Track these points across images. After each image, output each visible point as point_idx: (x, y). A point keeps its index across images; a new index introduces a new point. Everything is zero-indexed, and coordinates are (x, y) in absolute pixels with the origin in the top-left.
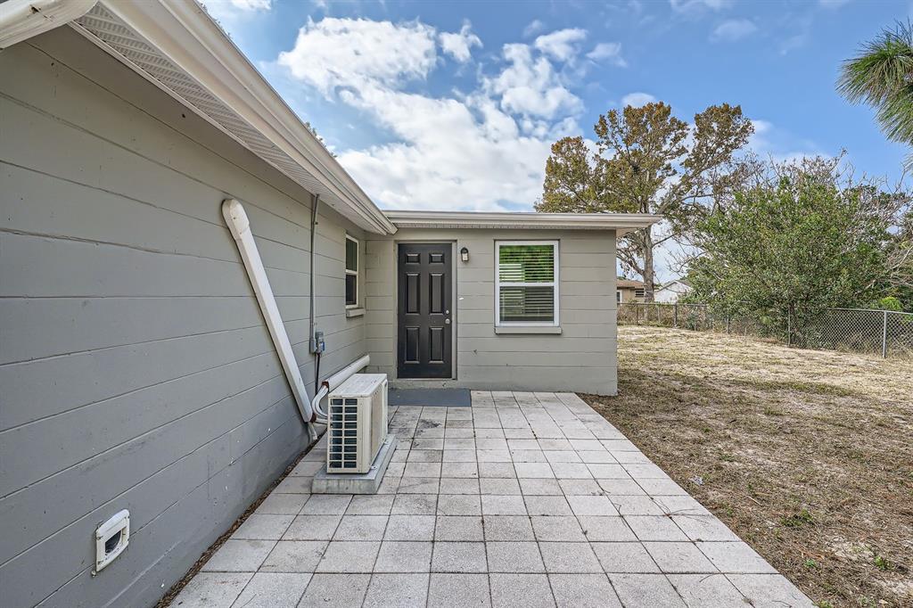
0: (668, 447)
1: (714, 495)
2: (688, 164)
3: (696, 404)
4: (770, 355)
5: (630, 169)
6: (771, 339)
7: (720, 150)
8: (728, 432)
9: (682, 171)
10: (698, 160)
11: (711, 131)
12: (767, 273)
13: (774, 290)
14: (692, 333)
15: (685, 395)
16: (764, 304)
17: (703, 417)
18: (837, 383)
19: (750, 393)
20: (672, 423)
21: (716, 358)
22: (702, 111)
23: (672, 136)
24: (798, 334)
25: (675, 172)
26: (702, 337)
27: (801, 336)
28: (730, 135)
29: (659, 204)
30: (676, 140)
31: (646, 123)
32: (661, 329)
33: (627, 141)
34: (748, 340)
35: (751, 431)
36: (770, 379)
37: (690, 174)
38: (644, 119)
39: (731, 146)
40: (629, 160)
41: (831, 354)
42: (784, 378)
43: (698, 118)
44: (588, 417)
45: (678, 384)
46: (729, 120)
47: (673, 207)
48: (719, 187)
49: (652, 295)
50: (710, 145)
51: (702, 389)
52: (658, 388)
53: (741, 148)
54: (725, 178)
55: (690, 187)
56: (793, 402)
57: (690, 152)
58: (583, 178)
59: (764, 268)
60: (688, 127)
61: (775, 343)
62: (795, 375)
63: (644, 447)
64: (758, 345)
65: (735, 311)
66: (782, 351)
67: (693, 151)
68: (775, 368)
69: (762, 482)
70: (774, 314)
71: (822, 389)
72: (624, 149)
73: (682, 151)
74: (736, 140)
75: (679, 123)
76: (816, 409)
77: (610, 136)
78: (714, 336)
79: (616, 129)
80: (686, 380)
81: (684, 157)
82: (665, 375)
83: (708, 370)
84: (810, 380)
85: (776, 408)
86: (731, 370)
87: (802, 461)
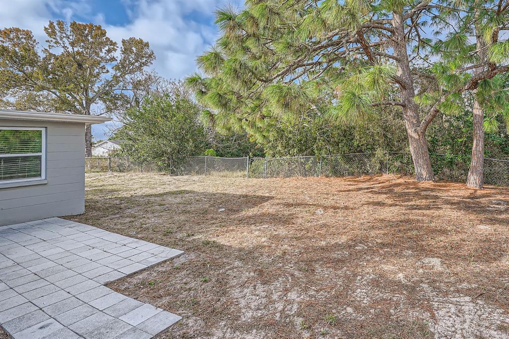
0: (119, 227)
1: (139, 236)
2: (117, 68)
3: (128, 208)
4: (161, 181)
5: (76, 65)
6: (163, 173)
7: (137, 64)
8: (144, 216)
9: (112, 72)
10: (124, 67)
11: (132, 52)
12: (160, 140)
13: (164, 149)
14: (121, 174)
15: (122, 206)
16: (159, 155)
17: (132, 212)
18: (187, 189)
19: (152, 199)
20: (118, 218)
21: (136, 186)
22: (127, 38)
23: (107, 48)
24: (175, 169)
25: (108, 71)
26: (126, 176)
27: (176, 170)
28: (143, 57)
29: (96, 90)
30: (109, 51)
31: (87, 35)
32: (100, 173)
33: (73, 44)
34: (151, 174)
35: (153, 213)
36: (162, 192)
37: (119, 74)
38: (86, 32)
39: (143, 63)
40: (74, 58)
41: (186, 177)
42: (167, 190)
43: (124, 41)
44: (72, 225)
45: (118, 202)
46: (142, 48)
47: (107, 94)
48: (137, 85)
49: (90, 151)
50: (131, 59)
51: (132, 201)
52: (107, 205)
53: (149, 66)
54: (140, 81)
55: (118, 82)
56: (170, 199)
57: (119, 61)
58: (32, 63)
59: (160, 137)
60: (117, 45)
61: (164, 175)
62: (172, 188)
63: (107, 229)
64: (156, 177)
65: (145, 160)
66: (168, 178)
67: (120, 61)
68: (163, 187)
69: (156, 227)
70: (164, 160)
71: (181, 192)
72: (70, 49)
73: (113, 59)
74: (146, 61)
75: (111, 41)
76: (178, 200)
77: (59, 39)
78: (134, 174)
79: (64, 35)
80: (122, 199)
81: (115, 63)
82: (110, 199)
83: (132, 192)
84: (177, 189)
85: (163, 203)
86: (144, 190)
87: (171, 218)
